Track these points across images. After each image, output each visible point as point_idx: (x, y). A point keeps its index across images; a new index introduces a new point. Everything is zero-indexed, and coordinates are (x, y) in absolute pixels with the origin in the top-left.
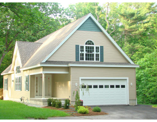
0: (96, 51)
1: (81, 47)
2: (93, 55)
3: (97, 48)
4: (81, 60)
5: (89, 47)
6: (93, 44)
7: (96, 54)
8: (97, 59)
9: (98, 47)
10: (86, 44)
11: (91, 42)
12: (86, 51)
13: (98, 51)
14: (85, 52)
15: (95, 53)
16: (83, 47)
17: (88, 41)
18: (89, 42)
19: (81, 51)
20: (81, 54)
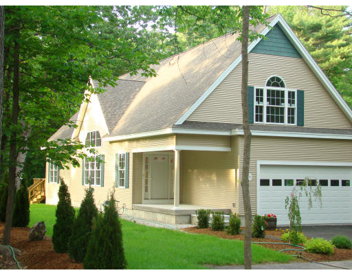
0: (289, 102)
1: (257, 90)
2: (282, 109)
3: (291, 94)
4: (257, 121)
5: (273, 91)
6: (282, 85)
7: (289, 109)
8: (291, 120)
9: (293, 93)
10: (269, 84)
11: (278, 79)
12: (268, 100)
13: (293, 102)
14: (265, 104)
15: (286, 105)
16: (262, 91)
17: (273, 79)
18: (276, 81)
19: (257, 99)
20: (257, 107)
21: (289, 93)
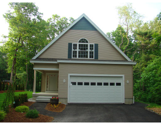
3: (91, 46)
6: (87, 42)
11: (85, 40)
16: (76, 45)
19: (74, 48)
20: (74, 51)
21: (90, 45)
